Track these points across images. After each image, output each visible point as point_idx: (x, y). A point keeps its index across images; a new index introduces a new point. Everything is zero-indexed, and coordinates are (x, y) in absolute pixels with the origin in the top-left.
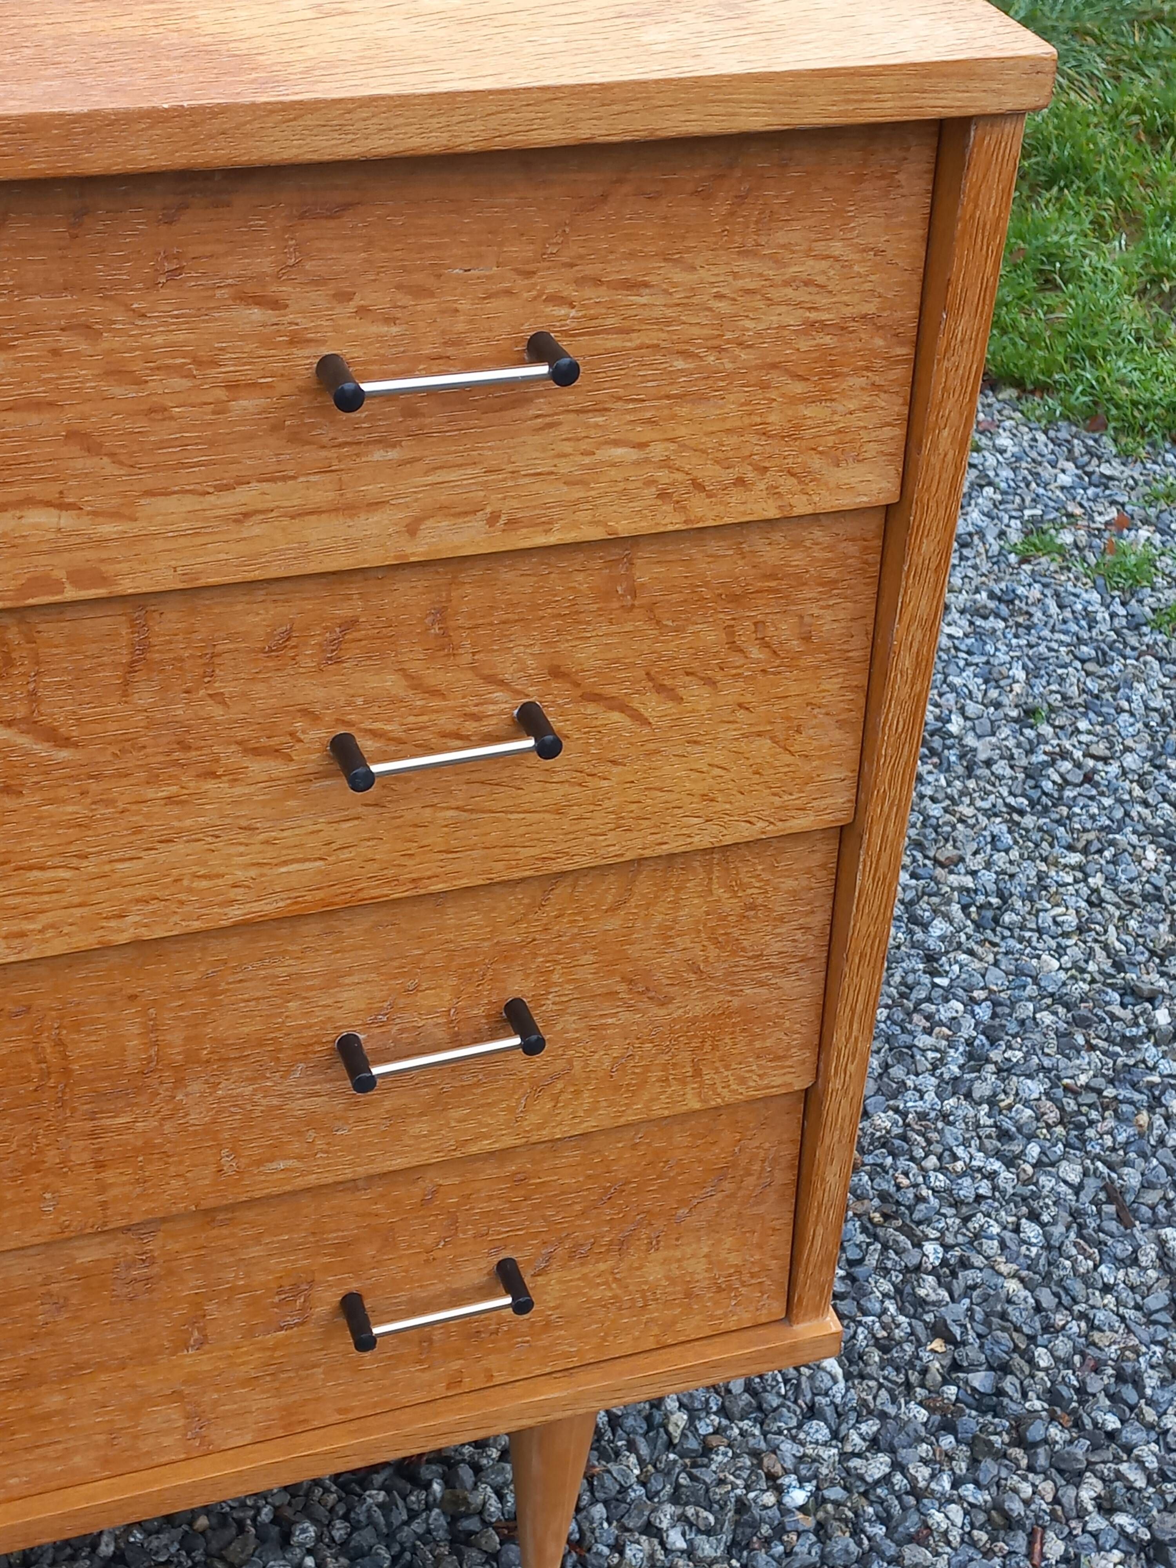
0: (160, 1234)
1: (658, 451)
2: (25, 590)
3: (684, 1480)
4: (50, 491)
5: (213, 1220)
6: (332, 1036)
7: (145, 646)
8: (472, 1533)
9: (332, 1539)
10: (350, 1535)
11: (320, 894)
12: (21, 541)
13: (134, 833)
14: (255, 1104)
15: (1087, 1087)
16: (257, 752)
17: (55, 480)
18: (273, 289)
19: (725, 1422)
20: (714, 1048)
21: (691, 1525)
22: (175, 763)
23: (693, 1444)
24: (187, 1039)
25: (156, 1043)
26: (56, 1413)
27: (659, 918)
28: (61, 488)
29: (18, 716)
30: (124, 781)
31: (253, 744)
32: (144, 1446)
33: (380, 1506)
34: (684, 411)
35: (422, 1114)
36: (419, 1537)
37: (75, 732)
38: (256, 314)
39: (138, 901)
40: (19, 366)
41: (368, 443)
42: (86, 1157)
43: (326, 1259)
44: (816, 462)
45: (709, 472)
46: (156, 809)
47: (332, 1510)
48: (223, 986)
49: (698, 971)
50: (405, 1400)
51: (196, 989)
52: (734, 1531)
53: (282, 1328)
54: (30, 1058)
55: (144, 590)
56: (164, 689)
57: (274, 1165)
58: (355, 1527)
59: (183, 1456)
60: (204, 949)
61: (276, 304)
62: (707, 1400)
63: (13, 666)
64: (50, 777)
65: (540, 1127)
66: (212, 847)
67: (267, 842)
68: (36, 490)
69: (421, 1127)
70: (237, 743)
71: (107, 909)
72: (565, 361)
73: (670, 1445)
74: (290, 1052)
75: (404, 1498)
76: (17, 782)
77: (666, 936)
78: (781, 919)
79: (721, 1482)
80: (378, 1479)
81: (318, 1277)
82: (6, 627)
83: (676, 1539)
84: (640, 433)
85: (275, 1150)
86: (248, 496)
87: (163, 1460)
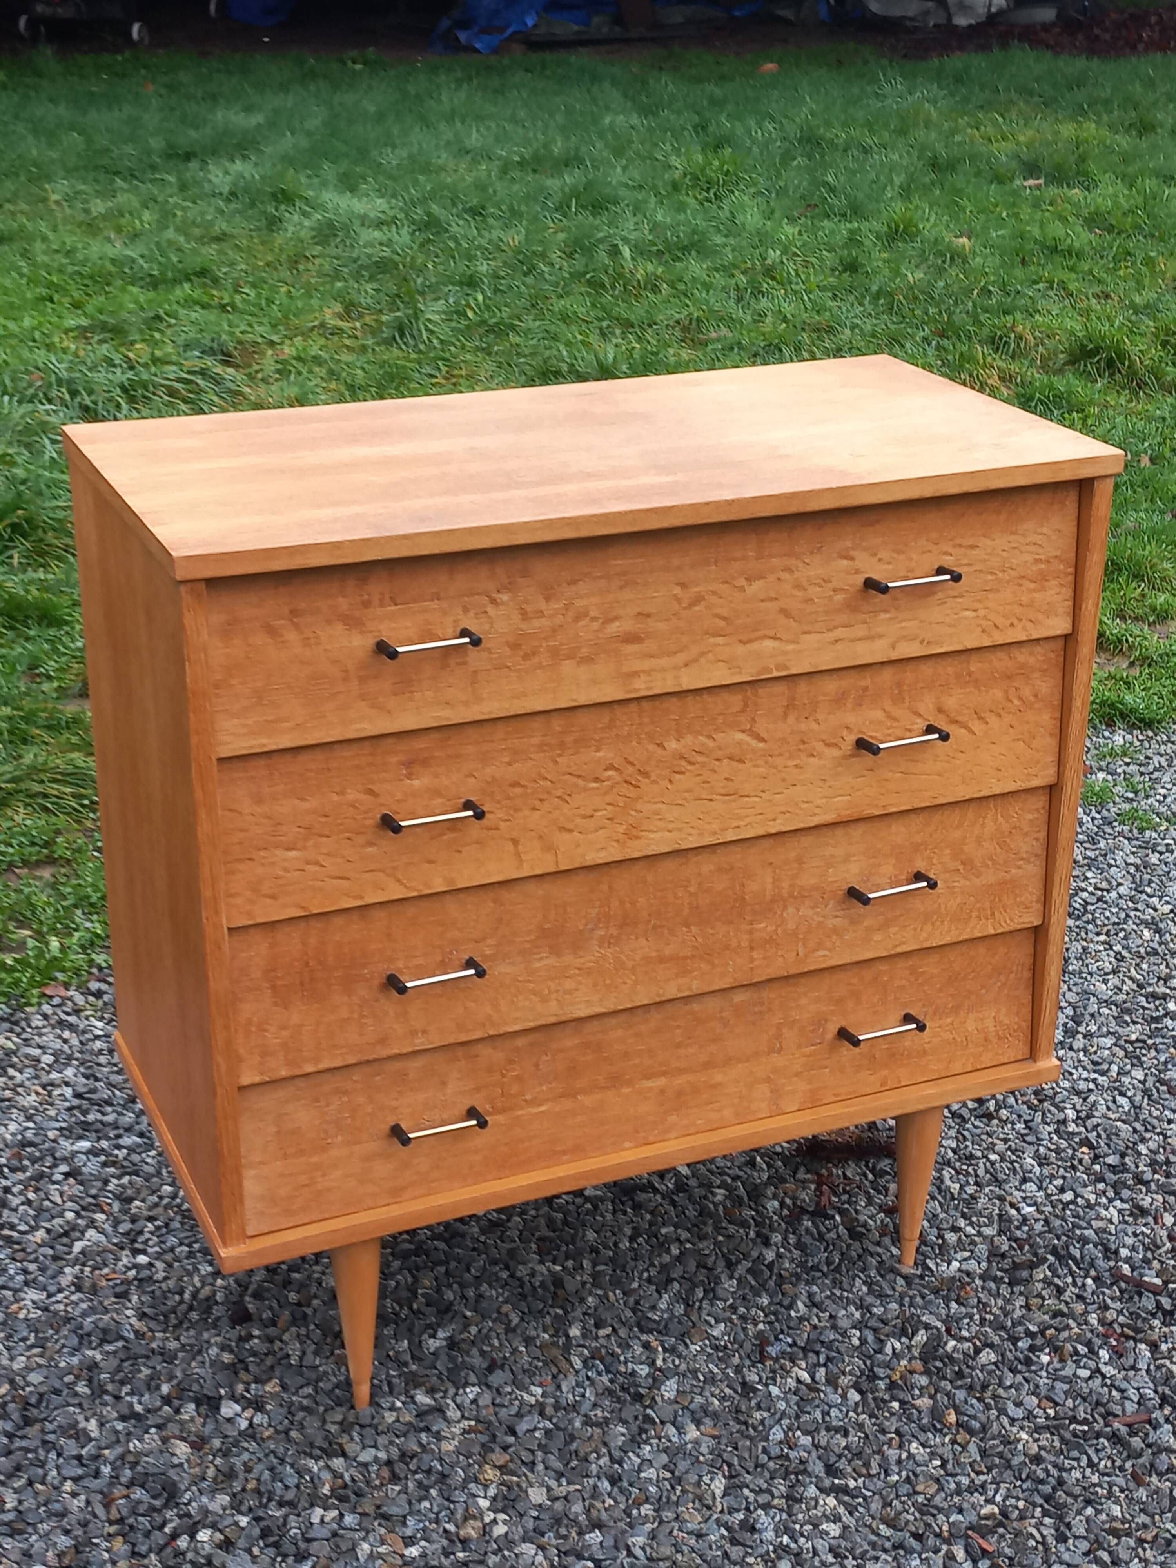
0: (769, 988)
1: (982, 612)
2: (759, 673)
4: (771, 633)
5: (791, 982)
6: (846, 887)
7: (794, 699)
11: (847, 813)
12: (760, 653)
13: (783, 781)
14: (813, 920)
15: (1138, 1040)
16: (828, 745)
17: (774, 628)
18: (852, 553)
20: (1000, 901)
22: (800, 750)
24: (789, 886)
25: (777, 887)
26: (720, 1084)
27: (976, 832)
28: (775, 631)
29: (747, 728)
30: (781, 758)
31: (828, 741)
32: (753, 1107)
34: (991, 596)
35: (879, 929)
37: (764, 735)
38: (845, 562)
39: (782, 813)
40: (767, 585)
41: (880, 611)
42: (747, 943)
44: (1040, 616)
45: (1000, 621)
46: (791, 771)
48: (805, 860)
49: (991, 859)
50: (864, 1091)
51: (795, 860)
53: (813, 1045)
54: (730, 892)
55: (799, 672)
56: (798, 717)
57: (819, 954)
61: (852, 559)
63: (748, 707)
64: (755, 755)
65: (926, 940)
66: (810, 788)
67: (830, 787)
68: (768, 632)
69: (878, 937)
70: (822, 741)
71: (770, 817)
72: (956, 573)
74: (828, 894)
76: (744, 757)
77: (979, 840)
78: (1026, 834)
79: (986, 1208)
82: (746, 691)
83: (970, 1230)
84: (977, 605)
85: (820, 946)
86: (839, 633)
87: (760, 1116)
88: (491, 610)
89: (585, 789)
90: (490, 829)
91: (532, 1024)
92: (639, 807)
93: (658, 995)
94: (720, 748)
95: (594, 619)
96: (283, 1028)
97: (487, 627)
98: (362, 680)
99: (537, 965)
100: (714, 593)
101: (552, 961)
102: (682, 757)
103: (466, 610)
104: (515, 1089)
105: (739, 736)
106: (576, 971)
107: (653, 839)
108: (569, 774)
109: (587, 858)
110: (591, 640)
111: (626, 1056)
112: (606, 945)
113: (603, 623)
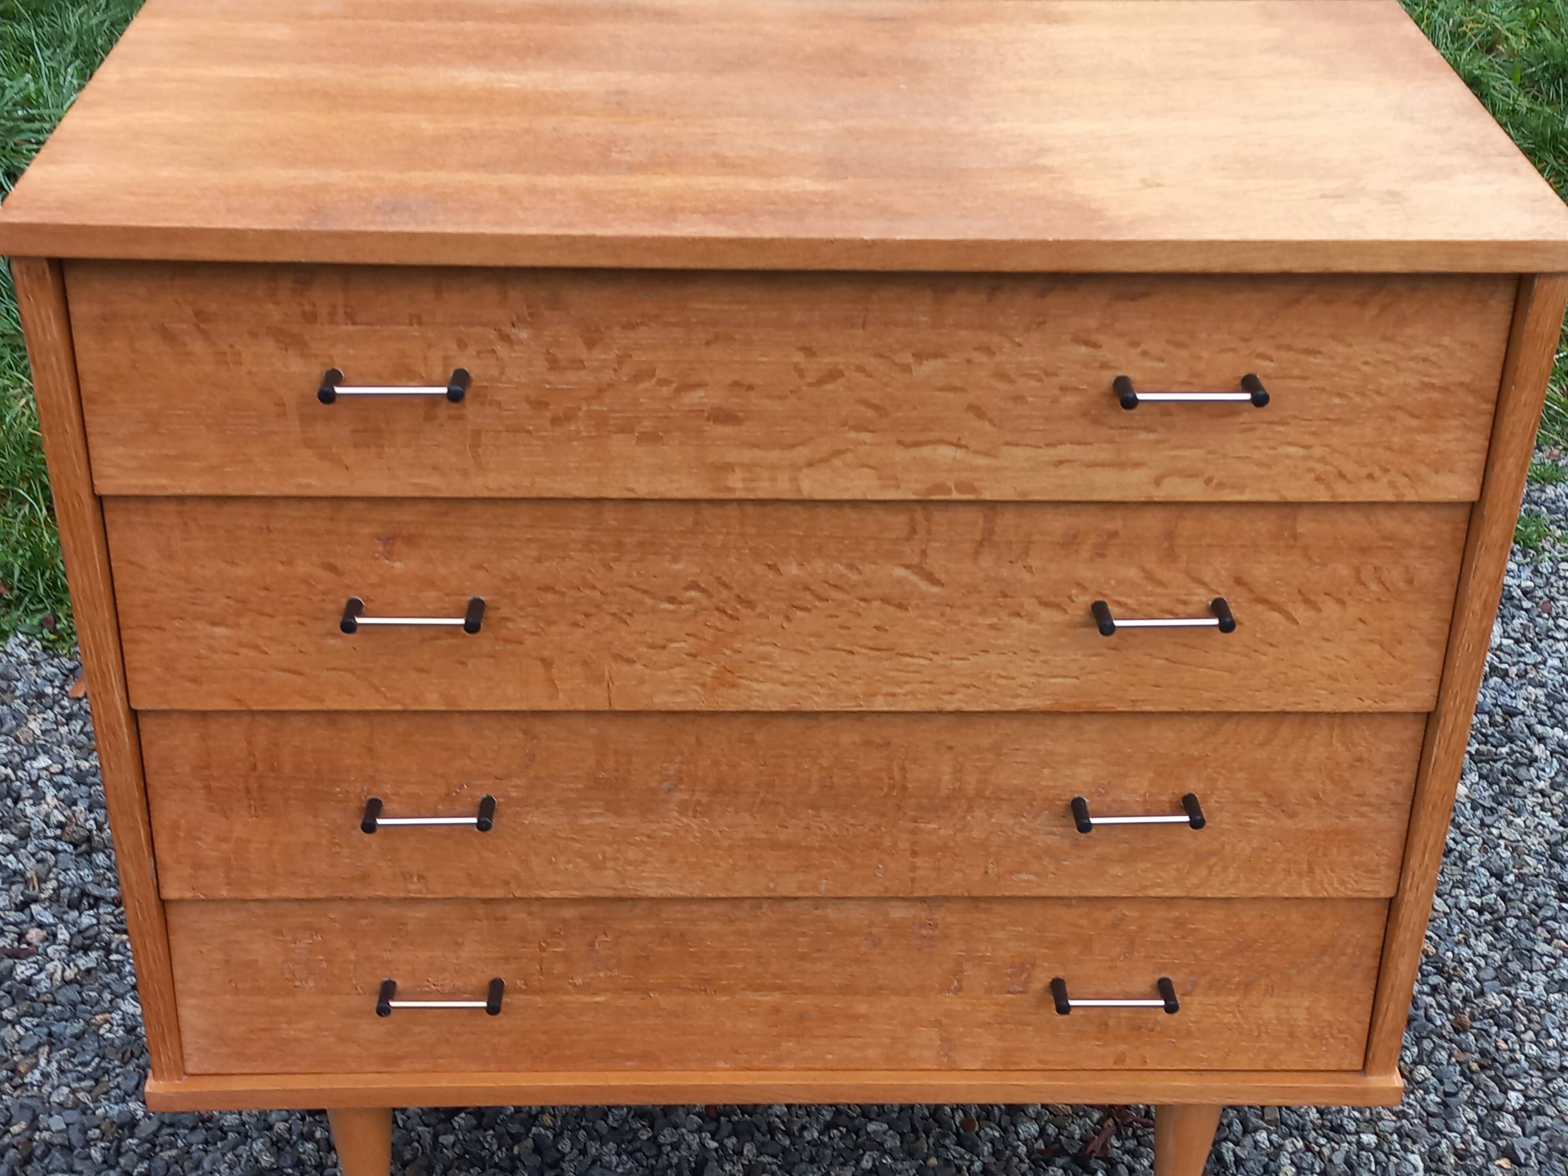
0: (944, 908)
1: (1318, 451)
2: (930, 491)
4: (953, 437)
5: (977, 906)
6: (1069, 797)
7: (992, 532)
11: (1073, 701)
12: (932, 463)
13: (967, 644)
14: (1014, 832)
16: (1046, 604)
17: (957, 431)
18: (1095, 337)
20: (1325, 855)
22: (998, 605)
24: (979, 781)
25: (958, 780)
26: (863, 1016)
27: (1293, 756)
28: (960, 436)
29: (913, 563)
30: (967, 611)
31: (1046, 599)
32: (913, 1053)
34: (1336, 429)
35: (1119, 861)
37: (943, 577)
38: (1083, 349)
39: (963, 686)
40: (948, 367)
41: (1138, 428)
42: (907, 846)
44: (1423, 470)
45: (1349, 468)
46: (982, 631)
48: (1005, 751)
49: (1317, 797)
50: (1085, 1065)
51: (989, 749)
53: (1010, 993)
54: (884, 775)
55: (996, 499)
56: (998, 559)
57: (1020, 876)
59: (935, 1067)
60: (998, 724)
61: (1095, 345)
63: (917, 534)
64: (925, 602)
65: (1197, 887)
66: (1011, 659)
67: (1044, 662)
68: (947, 436)
69: (1117, 870)
70: (1036, 597)
71: (945, 688)
72: (1261, 393)
74: (1041, 802)
76: (906, 602)
77: (1297, 769)
78: (1380, 772)
81: (1038, 962)
82: (914, 511)
84: (1308, 439)
85: (1022, 867)
86: (1063, 451)
87: (923, 1066)
88: (501, 349)
89: (654, 610)
90: (506, 640)
91: (577, 894)
92: (737, 645)
93: (768, 889)
94: (868, 585)
95: (664, 382)
96: (224, 840)
97: (495, 372)
98: (306, 420)
99: (587, 822)
101: (610, 820)
102: (807, 588)
103: (462, 344)
104: (558, 968)
105: (900, 572)
106: (645, 839)
107: (757, 691)
108: (631, 586)
109: (656, 700)
110: (657, 411)
111: (723, 956)
112: (690, 813)
113: (678, 390)
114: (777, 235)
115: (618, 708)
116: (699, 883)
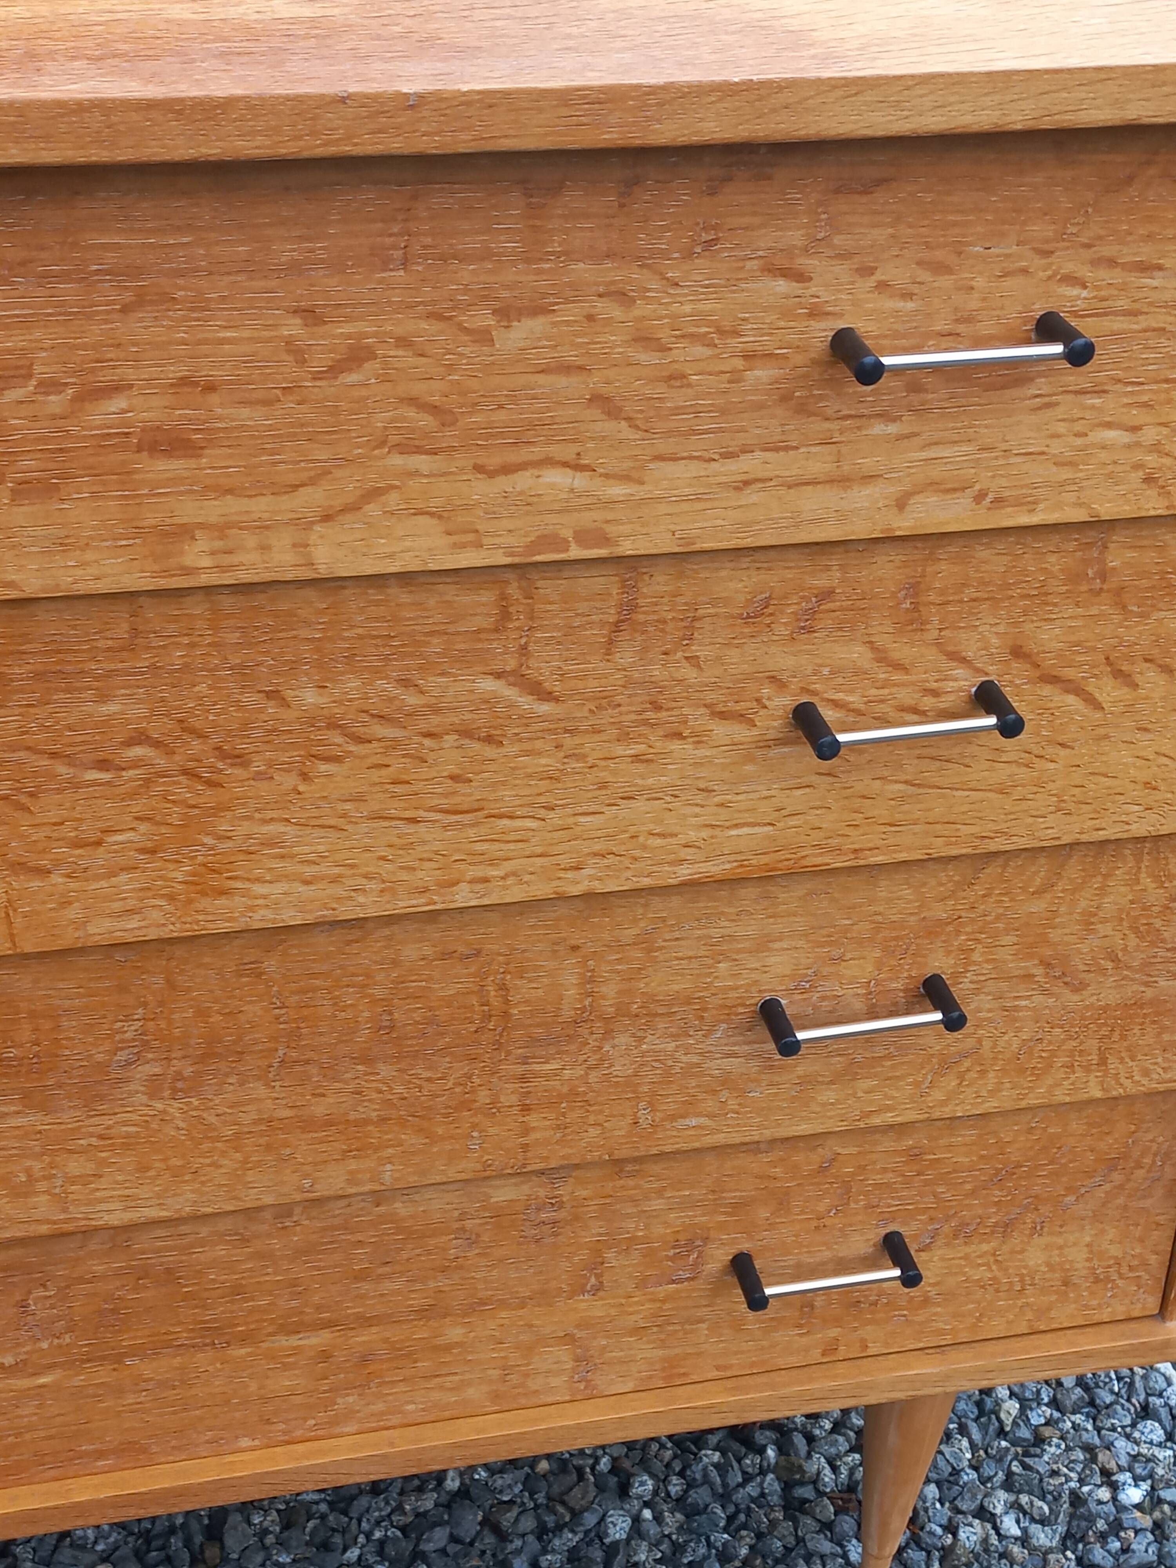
0: (571, 1180)
1: (1150, 435)
2: (533, 547)
3: (1016, 1468)
4: (568, 452)
5: (621, 1171)
6: (757, 999)
7: (633, 607)
8: (806, 1501)
9: (668, 1494)
10: (686, 1492)
11: (765, 859)
12: (535, 499)
13: (599, 789)
14: (676, 1060)
16: (723, 716)
17: (574, 441)
18: (801, 262)
19: (1056, 1415)
20: (1123, 1038)
21: (1025, 1513)
22: (646, 723)
23: (1025, 1433)
24: (620, 993)
25: (590, 994)
26: (457, 1345)
27: (1083, 904)
28: (579, 450)
29: (508, 668)
30: (597, 737)
31: (720, 708)
32: (533, 1384)
33: (716, 1466)
35: (832, 1082)
36: (753, 1500)
37: (557, 687)
38: (782, 286)
39: (595, 854)
40: (555, 330)
41: (870, 417)
42: (514, 1099)
43: (722, 1218)
46: (621, 766)
47: (668, 1466)
48: (660, 943)
49: (1115, 959)
50: (781, 1362)
51: (634, 944)
52: (1069, 1523)
53: (673, 1282)
54: (474, 1000)
55: (642, 552)
56: (645, 649)
57: (687, 1122)
58: (691, 1485)
59: (567, 1398)
60: (646, 906)
61: (801, 277)
62: (1038, 1392)
63: (511, 620)
64: (530, 729)
65: (943, 1103)
66: (670, 806)
67: (722, 805)
68: (557, 451)
69: (829, 1095)
70: (705, 706)
71: (565, 861)
72: (1081, 341)
73: (1001, 1433)
74: (715, 1012)
75: (739, 1461)
76: (498, 732)
77: (1088, 922)
79: (1055, 1473)
80: (713, 1440)
81: (713, 1234)
82: (507, 582)
83: (1010, 1525)
85: (689, 1107)
86: (752, 464)
87: (550, 1400)
89: (76, 785)
92: (222, 827)
93: (301, 1189)
94: (436, 710)
95: (50, 386)
100: (403, 342)
101: (32, 1120)
102: (333, 725)
105: (488, 685)
106: (94, 1141)
107: (265, 897)
108: (28, 748)
109: (92, 929)
110: (44, 440)
111: (237, 1290)
112: (167, 1093)
113: (79, 399)
114: (238, 91)
115: (28, 949)
116: (190, 1196)
